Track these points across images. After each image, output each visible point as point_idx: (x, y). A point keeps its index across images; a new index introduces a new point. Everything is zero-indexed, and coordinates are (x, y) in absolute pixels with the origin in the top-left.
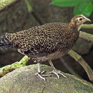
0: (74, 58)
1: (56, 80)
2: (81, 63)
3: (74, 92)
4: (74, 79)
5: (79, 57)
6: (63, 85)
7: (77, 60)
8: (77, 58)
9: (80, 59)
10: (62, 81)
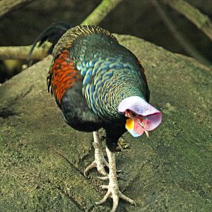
0: (194, 20)
1: (153, 67)
2: (208, 32)
3: (192, 91)
4: (193, 65)
5: (204, 19)
6: (168, 77)
7: (199, 26)
8: (200, 22)
9: (207, 23)
10: (167, 70)
